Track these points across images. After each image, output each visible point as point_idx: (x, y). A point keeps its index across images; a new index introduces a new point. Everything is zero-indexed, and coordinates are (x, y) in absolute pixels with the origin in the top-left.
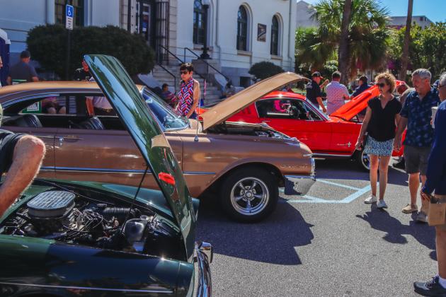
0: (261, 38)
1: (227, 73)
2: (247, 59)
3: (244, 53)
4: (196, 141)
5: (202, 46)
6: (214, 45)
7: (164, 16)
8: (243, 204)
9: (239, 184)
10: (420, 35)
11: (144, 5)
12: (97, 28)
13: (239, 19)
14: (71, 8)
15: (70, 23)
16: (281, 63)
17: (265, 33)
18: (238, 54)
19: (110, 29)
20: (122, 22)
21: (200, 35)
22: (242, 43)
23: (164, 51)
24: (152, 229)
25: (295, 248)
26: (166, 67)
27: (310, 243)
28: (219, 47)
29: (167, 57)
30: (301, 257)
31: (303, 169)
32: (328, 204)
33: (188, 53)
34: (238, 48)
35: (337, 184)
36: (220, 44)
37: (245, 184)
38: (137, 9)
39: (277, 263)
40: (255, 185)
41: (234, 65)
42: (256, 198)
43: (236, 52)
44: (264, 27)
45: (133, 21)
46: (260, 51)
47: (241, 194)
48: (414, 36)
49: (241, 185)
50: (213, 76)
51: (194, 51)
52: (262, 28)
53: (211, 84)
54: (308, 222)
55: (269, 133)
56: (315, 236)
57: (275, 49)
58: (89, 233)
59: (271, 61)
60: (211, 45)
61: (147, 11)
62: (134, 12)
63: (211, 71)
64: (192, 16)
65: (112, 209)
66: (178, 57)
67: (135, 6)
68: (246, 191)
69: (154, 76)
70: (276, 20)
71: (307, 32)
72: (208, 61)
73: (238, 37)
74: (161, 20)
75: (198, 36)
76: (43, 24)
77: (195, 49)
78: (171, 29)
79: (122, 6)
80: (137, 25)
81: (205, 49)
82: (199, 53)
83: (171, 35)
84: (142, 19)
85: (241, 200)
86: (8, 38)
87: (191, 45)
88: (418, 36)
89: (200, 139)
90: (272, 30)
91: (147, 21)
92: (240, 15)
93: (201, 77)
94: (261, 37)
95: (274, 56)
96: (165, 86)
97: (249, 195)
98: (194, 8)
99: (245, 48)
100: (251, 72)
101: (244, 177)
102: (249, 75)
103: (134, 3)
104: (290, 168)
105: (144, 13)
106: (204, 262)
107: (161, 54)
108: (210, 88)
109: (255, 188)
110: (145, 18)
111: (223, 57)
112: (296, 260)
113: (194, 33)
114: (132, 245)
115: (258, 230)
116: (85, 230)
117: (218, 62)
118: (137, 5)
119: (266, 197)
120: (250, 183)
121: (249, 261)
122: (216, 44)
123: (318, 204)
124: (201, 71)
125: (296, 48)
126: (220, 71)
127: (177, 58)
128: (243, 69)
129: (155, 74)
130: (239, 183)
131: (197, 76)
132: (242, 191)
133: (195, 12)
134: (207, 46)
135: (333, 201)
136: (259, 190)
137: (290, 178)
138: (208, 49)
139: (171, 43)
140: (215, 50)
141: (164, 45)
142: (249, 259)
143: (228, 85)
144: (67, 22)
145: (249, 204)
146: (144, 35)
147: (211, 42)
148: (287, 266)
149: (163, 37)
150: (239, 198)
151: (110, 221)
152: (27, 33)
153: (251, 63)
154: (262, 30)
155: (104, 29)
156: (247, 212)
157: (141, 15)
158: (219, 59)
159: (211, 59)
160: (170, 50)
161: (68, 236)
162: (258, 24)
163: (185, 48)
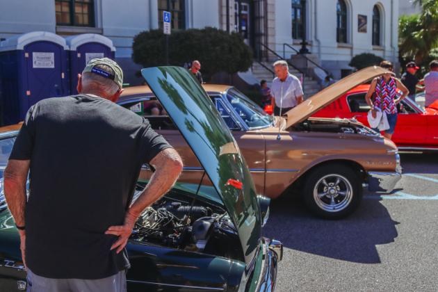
0: (362, 29)
1: (326, 67)
2: (347, 51)
3: (344, 45)
4: (279, 139)
5: (301, 41)
6: (313, 39)
7: (262, 13)
8: (326, 200)
9: (322, 181)
11: (243, 4)
12: (196, 31)
13: (338, 11)
14: (168, 14)
15: (167, 29)
16: (384, 53)
17: (366, 23)
18: (339, 47)
19: (209, 31)
20: (221, 23)
21: (299, 30)
22: (342, 35)
23: (263, 48)
24: (217, 228)
25: (377, 246)
26: (266, 64)
27: (393, 241)
28: (317, 41)
29: (267, 54)
30: (381, 256)
31: (386, 165)
32: (419, 201)
33: (287, 48)
34: (338, 41)
35: (431, 179)
36: (320, 37)
37: (328, 180)
38: (236, 8)
39: (356, 261)
40: (338, 182)
41: (334, 58)
42: (340, 195)
43: (336, 44)
44: (365, 17)
45: (232, 20)
46: (361, 42)
47: (325, 191)
49: (325, 182)
50: (313, 70)
51: (294, 47)
52: (362, 20)
53: (311, 79)
54: (393, 219)
55: (354, 129)
56: (399, 234)
57: (376, 39)
58: (160, 231)
59: (372, 52)
60: (310, 39)
61: (245, 9)
62: (232, 12)
63: (310, 65)
64: (290, 11)
65: (186, 207)
66: (278, 54)
67: (233, 6)
68: (329, 188)
69: (254, 74)
70: (377, 10)
71: (411, 20)
72: (307, 55)
73: (338, 29)
74: (259, 18)
75: (297, 31)
76: (146, 29)
77: (294, 44)
78: (269, 26)
79: (221, 6)
80: (236, 24)
81: (304, 44)
82: (298, 48)
83: (270, 32)
84: (240, 18)
85: (325, 196)
86: (114, 46)
87: (290, 40)
89: (283, 137)
90: (373, 20)
91: (246, 20)
92: (339, 7)
93: (301, 72)
95: (376, 47)
96: (263, 82)
97: (333, 192)
98: (293, 4)
99: (345, 40)
100: (352, 64)
101: (327, 174)
102: (350, 68)
103: (232, 3)
104: (373, 165)
105: (243, 12)
106: (273, 259)
107: (261, 51)
108: (309, 83)
109: (339, 184)
110: (244, 17)
111: (323, 50)
112: (375, 259)
113: (293, 29)
114: (195, 243)
115: (341, 227)
116: (156, 228)
117: (317, 56)
118: (236, 5)
119: (350, 194)
120: (334, 179)
121: (327, 258)
122: (316, 37)
123: (408, 200)
124: (301, 65)
125: (399, 37)
126: (320, 65)
127: (275, 54)
128: (344, 62)
129: (255, 71)
130: (323, 179)
131: (296, 71)
132: (325, 188)
133: (293, 7)
134: (306, 41)
135: (425, 198)
136: (343, 187)
137: (374, 175)
138: (307, 44)
139: (270, 40)
140: (315, 43)
141: (263, 42)
142: (327, 256)
143: (327, 78)
144: (165, 28)
145: (333, 201)
146: (243, 33)
147: (310, 36)
148: (365, 265)
149: (262, 34)
150: (322, 195)
151: (182, 220)
152: (132, 39)
153: (352, 54)
154: (363, 21)
155: (203, 31)
156: (330, 209)
157: (240, 15)
158: (319, 53)
159: (310, 53)
160: (270, 47)
161: (140, 233)
162: (359, 15)
163: (284, 44)
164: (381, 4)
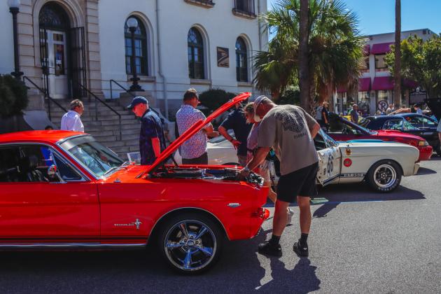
3: (200, 81)
6: (157, 75)
10: (421, 49)
13: (191, 42)
17: (228, 57)
22: (197, 69)
28: (162, 77)
33: (115, 86)
36: (164, 72)
44: (226, 50)
48: (414, 50)
57: (243, 75)
60: (153, 75)
61: (61, 39)
70: (242, 42)
73: (192, 63)
74: (76, 48)
77: (128, 80)
81: (135, 80)
83: (92, 66)
88: (419, 50)
90: (237, 54)
91: (61, 52)
94: (222, 63)
95: (242, 83)
99: (203, 76)
110: (59, 48)
111: (169, 88)
122: (160, 73)
139: (93, 75)
140: (159, 80)
141: (82, 78)
146: (58, 68)
149: (80, 70)
154: (223, 54)
158: (164, 91)
162: (218, 48)
163: (111, 81)
164: (246, 35)
